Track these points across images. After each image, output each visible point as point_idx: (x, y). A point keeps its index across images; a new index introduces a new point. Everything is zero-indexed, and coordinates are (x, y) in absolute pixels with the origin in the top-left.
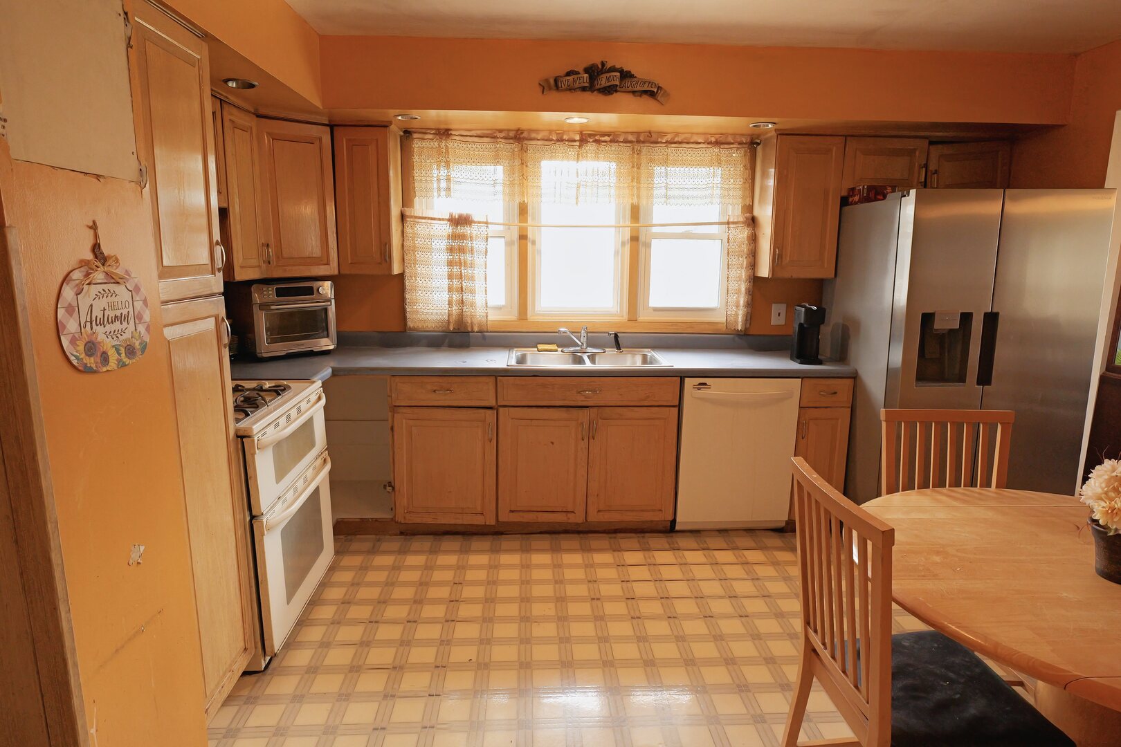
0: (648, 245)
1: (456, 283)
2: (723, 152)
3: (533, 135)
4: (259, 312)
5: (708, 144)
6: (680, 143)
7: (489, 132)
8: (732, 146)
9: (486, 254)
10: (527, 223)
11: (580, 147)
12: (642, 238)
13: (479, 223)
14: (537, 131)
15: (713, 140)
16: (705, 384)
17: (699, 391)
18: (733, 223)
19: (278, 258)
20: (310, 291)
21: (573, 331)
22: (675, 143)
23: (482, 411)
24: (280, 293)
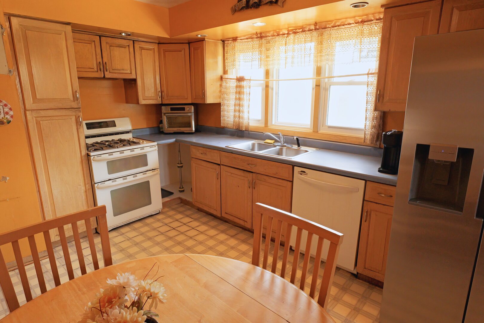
0: (327, 90)
1: (237, 108)
2: (366, 28)
3: (268, 34)
4: (164, 116)
5: (356, 23)
6: (338, 26)
7: (250, 36)
8: (372, 22)
9: (250, 95)
10: (269, 79)
11: (287, 37)
12: (322, 85)
13: (247, 80)
14: (269, 32)
15: (360, 20)
16: (304, 172)
17: (301, 176)
18: (371, 74)
19: (167, 97)
20: (183, 109)
21: (284, 134)
22: (336, 26)
23: (215, 165)
24: (172, 109)
